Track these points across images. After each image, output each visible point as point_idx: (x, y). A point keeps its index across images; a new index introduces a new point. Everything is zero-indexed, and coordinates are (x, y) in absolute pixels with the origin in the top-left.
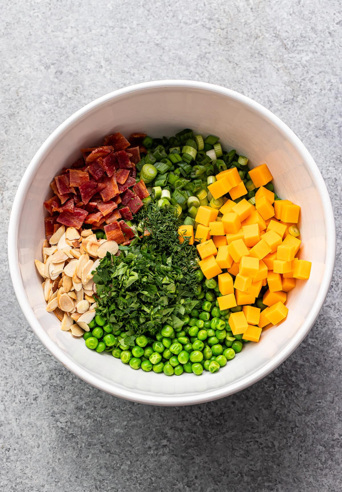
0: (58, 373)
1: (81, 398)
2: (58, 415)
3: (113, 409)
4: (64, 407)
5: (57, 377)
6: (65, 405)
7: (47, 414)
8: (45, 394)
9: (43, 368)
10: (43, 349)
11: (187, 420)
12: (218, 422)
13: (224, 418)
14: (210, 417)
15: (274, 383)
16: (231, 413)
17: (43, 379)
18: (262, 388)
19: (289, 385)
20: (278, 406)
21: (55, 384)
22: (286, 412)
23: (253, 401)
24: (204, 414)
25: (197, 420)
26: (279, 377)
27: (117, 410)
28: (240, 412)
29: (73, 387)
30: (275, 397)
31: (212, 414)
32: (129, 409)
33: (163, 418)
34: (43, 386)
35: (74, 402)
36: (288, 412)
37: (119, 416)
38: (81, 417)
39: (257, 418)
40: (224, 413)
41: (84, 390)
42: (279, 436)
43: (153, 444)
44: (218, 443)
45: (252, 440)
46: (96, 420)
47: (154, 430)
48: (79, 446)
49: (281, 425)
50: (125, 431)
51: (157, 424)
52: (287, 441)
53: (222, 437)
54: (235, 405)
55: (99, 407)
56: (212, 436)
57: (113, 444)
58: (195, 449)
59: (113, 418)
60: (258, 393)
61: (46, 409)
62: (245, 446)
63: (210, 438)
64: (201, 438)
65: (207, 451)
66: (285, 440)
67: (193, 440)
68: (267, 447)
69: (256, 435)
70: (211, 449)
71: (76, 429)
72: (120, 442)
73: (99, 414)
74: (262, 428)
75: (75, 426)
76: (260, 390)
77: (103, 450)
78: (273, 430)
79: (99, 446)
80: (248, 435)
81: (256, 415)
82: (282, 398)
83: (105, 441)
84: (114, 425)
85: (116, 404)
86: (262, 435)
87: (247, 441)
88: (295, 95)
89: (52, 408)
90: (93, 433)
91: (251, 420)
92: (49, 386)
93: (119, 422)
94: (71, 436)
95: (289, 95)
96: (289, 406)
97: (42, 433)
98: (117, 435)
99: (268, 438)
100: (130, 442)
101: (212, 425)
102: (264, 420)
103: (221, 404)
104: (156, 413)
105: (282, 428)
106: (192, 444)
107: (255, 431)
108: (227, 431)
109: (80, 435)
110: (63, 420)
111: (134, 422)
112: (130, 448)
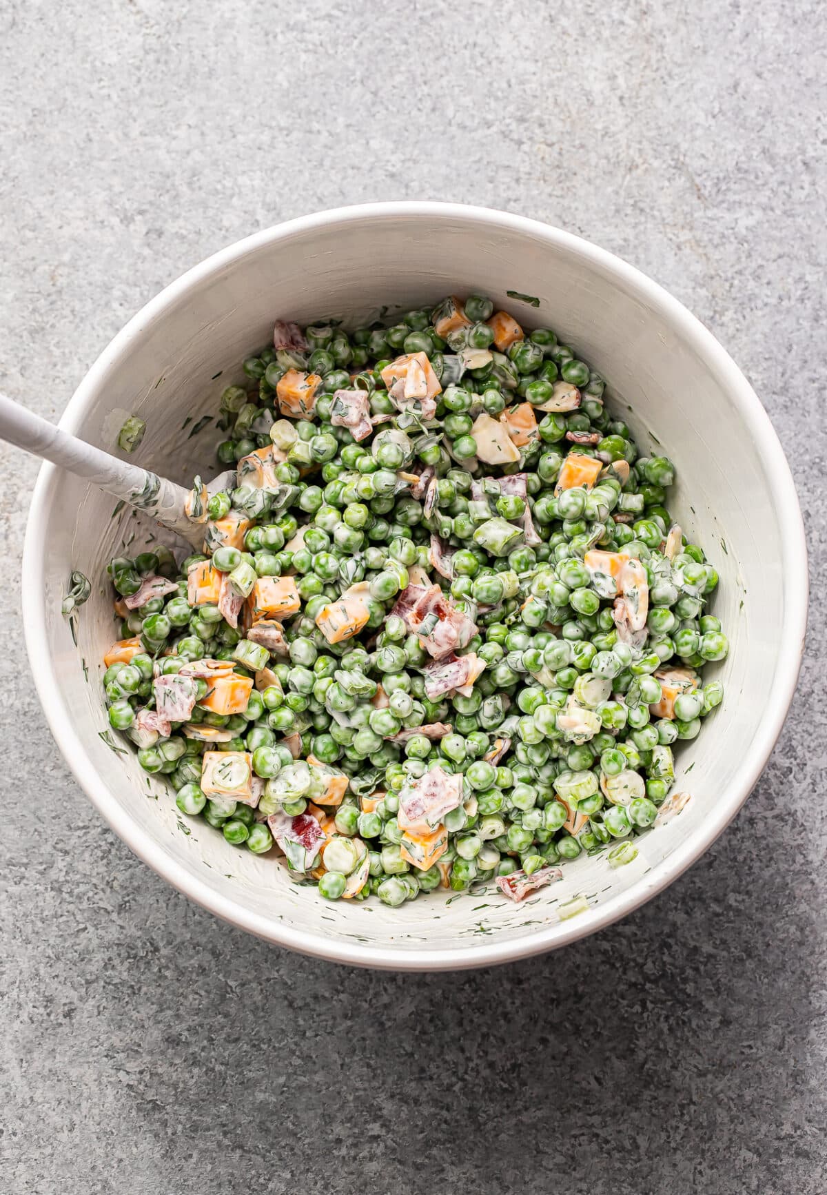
0: (124, 955)
1: (178, 1016)
2: (122, 1055)
3: (254, 1046)
4: (136, 1036)
5: (122, 962)
6: (139, 1031)
7: (95, 1051)
8: (91, 1002)
9: (90, 940)
10: (91, 894)
11: (431, 1078)
12: (505, 1086)
13: (518, 1076)
14: (486, 1072)
15: (641, 996)
16: (538, 1064)
17: (90, 968)
18: (613, 1008)
19: (678, 1001)
20: (650, 1051)
21: (116, 981)
22: (668, 1068)
23: (590, 1037)
24: (471, 1065)
25: (454, 1079)
26: (655, 982)
27: (264, 1047)
28: (558, 1063)
29: (160, 990)
30: (643, 1029)
31: (491, 1065)
32: (293, 1047)
33: (374, 1070)
34: (88, 982)
35: (161, 1026)
36: (674, 1067)
37: (267, 1063)
38: (177, 1061)
39: (597, 1079)
40: (521, 1065)
41: (186, 997)
42: (649, 1124)
43: (347, 1132)
44: (503, 1136)
45: (585, 1131)
46: (213, 1070)
47: (351, 1098)
48: (170, 1131)
49: (655, 1098)
50: (281, 1098)
51: (358, 1085)
52: (669, 1137)
53: (514, 1121)
54: (546, 1047)
55: (220, 1038)
56: (490, 1118)
57: (249, 1128)
58: (447, 1149)
59: (255, 1065)
60: (604, 1020)
61: (93, 1038)
62: (569, 1146)
63: (485, 1124)
64: (463, 1123)
65: (476, 1154)
66: (663, 1135)
67: (444, 1126)
68: (621, 1149)
69: (596, 1120)
70: (487, 1148)
71: (164, 1091)
72: (268, 1124)
73: (220, 1055)
74: (610, 1104)
75: (162, 1083)
76: (607, 1012)
77: (227, 1142)
78: (637, 1109)
79: (217, 1134)
80: (576, 1118)
81: (596, 1071)
82: (661, 1032)
83: (233, 1122)
84: (256, 1082)
85: (263, 1034)
86: (608, 1119)
87: (573, 1133)
88: (718, 309)
89: (109, 1038)
90: (203, 1100)
91: (584, 1084)
92: (102, 983)
93: (268, 1076)
94: (150, 1106)
95: (704, 307)
96: (676, 1053)
97: (81, 1095)
98: (261, 1107)
99: (623, 1127)
100: (291, 1126)
101: (490, 1092)
102: (617, 1085)
103: (513, 1042)
104: (356, 1058)
105: (658, 1104)
106: (440, 1135)
107: (593, 1109)
108: (526, 1109)
109: (174, 1104)
110: (132, 1066)
111: (302, 1078)
112: (291, 1141)
